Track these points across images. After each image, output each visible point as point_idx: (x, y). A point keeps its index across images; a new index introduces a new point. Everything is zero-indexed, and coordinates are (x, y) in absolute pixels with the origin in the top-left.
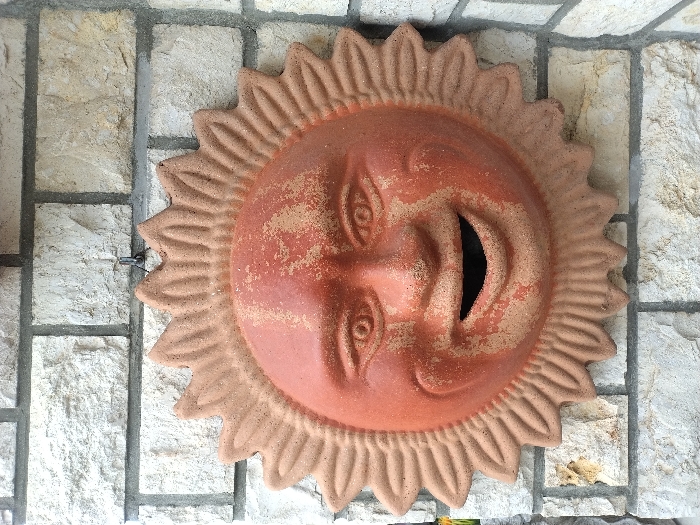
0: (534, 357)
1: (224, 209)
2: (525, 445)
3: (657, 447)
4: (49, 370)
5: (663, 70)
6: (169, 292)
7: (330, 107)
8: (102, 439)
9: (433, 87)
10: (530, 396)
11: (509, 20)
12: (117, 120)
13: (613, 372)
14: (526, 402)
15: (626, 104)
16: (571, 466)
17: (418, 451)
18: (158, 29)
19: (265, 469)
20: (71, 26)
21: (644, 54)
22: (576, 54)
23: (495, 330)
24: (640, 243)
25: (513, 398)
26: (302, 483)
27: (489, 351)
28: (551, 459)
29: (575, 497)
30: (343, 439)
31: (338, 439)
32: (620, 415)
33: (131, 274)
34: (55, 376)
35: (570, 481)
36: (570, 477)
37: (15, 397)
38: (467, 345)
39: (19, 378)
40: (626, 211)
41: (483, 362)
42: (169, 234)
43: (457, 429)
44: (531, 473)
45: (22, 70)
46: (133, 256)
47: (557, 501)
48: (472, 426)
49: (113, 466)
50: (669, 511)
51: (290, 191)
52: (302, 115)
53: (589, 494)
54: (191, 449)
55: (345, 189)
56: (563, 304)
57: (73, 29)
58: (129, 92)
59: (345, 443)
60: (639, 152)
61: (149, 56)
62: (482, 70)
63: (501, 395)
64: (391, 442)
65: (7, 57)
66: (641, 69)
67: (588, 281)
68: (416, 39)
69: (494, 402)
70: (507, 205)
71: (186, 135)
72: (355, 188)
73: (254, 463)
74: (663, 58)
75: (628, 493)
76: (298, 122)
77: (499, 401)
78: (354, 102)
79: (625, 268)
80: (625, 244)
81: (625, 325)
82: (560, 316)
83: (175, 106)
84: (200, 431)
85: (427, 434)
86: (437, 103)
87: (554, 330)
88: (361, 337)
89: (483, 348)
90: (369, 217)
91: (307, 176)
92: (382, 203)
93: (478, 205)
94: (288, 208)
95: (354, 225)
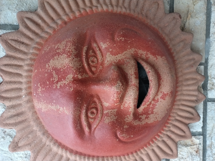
0: (168, 123)
1: (29, 57)
6: (4, 95)
7: (80, 11)
9: (126, 5)
10: (165, 139)
13: (197, 127)
14: (164, 142)
15: (205, 17)
23: (152, 113)
24: (209, 74)
25: (159, 141)
27: (149, 122)
32: (200, 144)
38: (140, 119)
40: (203, 61)
41: (147, 127)
42: (4, 68)
43: (135, 154)
48: (142, 153)
51: (58, 49)
52: (67, 15)
55: (85, 49)
56: (180, 100)
60: (209, 37)
63: (154, 140)
66: (211, 3)
67: (190, 90)
69: (151, 142)
70: (159, 57)
71: (15, 24)
72: (90, 48)
77: (153, 142)
78: (91, 10)
79: (203, 84)
80: (203, 74)
81: (203, 107)
82: (178, 105)
83: (10, 10)
84: (22, 156)
85: (122, 157)
86: (128, 11)
87: (176, 111)
88: (92, 117)
89: (147, 121)
90: (96, 62)
91: (67, 42)
92: (102, 55)
93: (146, 57)
94: (57, 56)
95: (88, 64)
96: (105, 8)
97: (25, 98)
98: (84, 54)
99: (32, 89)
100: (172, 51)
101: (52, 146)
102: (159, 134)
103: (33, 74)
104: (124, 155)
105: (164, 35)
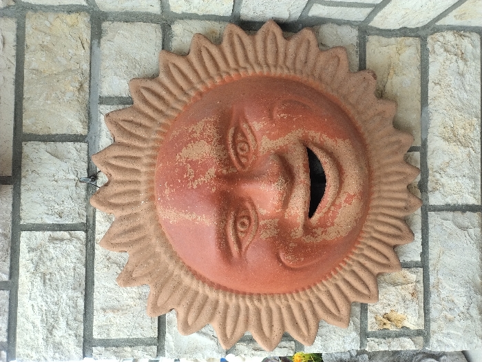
0: (359, 243)
1: (151, 144)
2: (354, 302)
3: (443, 303)
4: (32, 254)
5: (442, 50)
6: (112, 201)
8: (68, 301)
9: (289, 63)
10: (356, 268)
11: (340, 18)
12: (77, 85)
13: (412, 252)
14: (353, 272)
15: (418, 73)
16: (385, 316)
17: (282, 307)
18: (105, 25)
19: (178, 321)
20: (47, 22)
21: (429, 40)
22: (384, 40)
23: (333, 224)
24: (429, 166)
25: (345, 270)
26: (203, 330)
27: (328, 239)
28: (372, 312)
29: (389, 337)
30: (231, 299)
31: (228, 298)
32: (418, 282)
33: (87, 190)
34: (36, 259)
35: (385, 327)
36: (385, 324)
37: (8, 274)
38: (313, 235)
39: (11, 260)
40: (419, 144)
41: (325, 246)
42: (113, 162)
43: (308, 291)
44: (358, 321)
45: (14, 52)
46: (89, 177)
47: (377, 340)
48: (319, 290)
49: (75, 319)
50: (452, 346)
51: (193, 132)
52: (202, 82)
53: (398, 335)
54: (128, 307)
55: (231, 131)
56: (378, 207)
57: (49, 25)
58: (86, 67)
59: (233, 302)
60: (427, 105)
61: (99, 43)
62: (322, 51)
63: (338, 269)
64: (264, 301)
65: (4, 44)
66: (427, 50)
67: (394, 191)
68: (277, 31)
69: (333, 273)
70: (340, 141)
71: (124, 96)
72: (238, 129)
73: (171, 316)
74: (442, 43)
75: (424, 334)
76: (199, 87)
77: (336, 272)
78: (237, 73)
79: (419, 182)
80: (419, 166)
81: (420, 220)
82: (376, 214)
83: (117, 76)
84: (134, 295)
85: (287, 295)
86: (292, 73)
87: (372, 224)
88: (242, 229)
89: (324, 236)
90: (247, 150)
91: (206, 122)
92: (256, 140)
93: (320, 140)
94: (193, 143)
95: (237, 154)
96: (258, 70)
97: (144, 205)
98: (230, 139)
99: (155, 192)
100: (362, 130)
101: (182, 276)
102: (345, 259)
103: (156, 170)
104: (291, 293)
105: (348, 107)
